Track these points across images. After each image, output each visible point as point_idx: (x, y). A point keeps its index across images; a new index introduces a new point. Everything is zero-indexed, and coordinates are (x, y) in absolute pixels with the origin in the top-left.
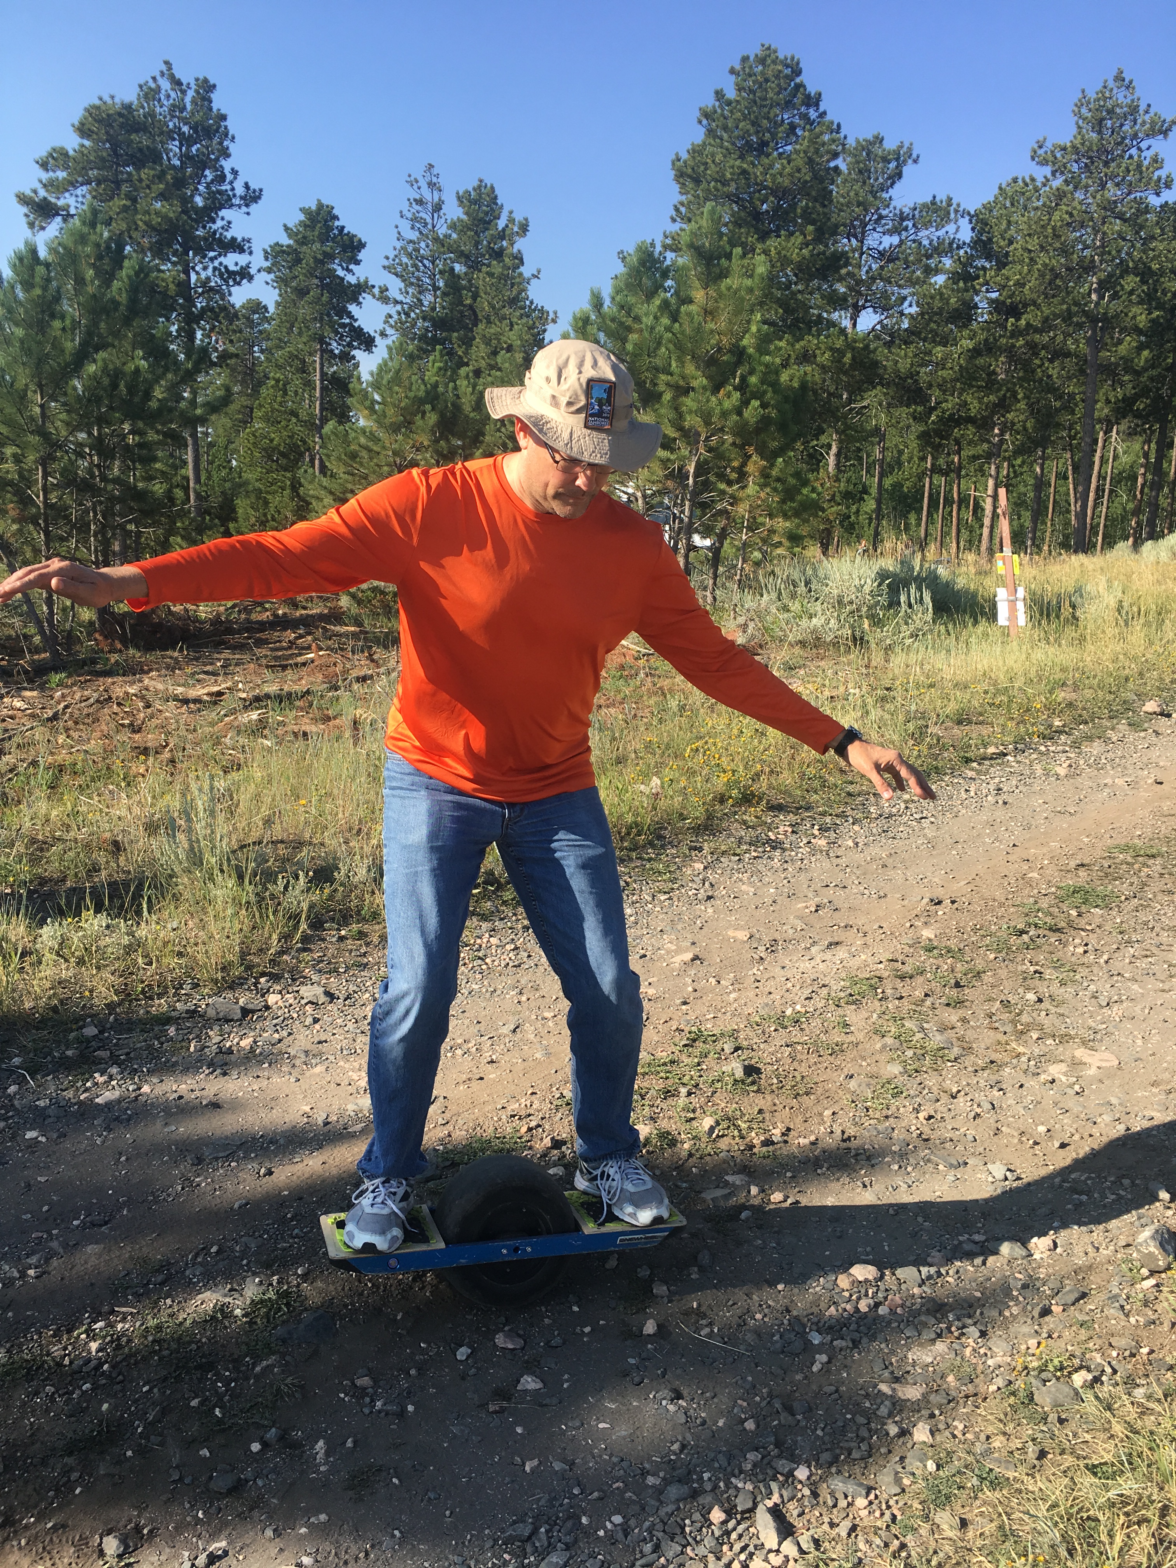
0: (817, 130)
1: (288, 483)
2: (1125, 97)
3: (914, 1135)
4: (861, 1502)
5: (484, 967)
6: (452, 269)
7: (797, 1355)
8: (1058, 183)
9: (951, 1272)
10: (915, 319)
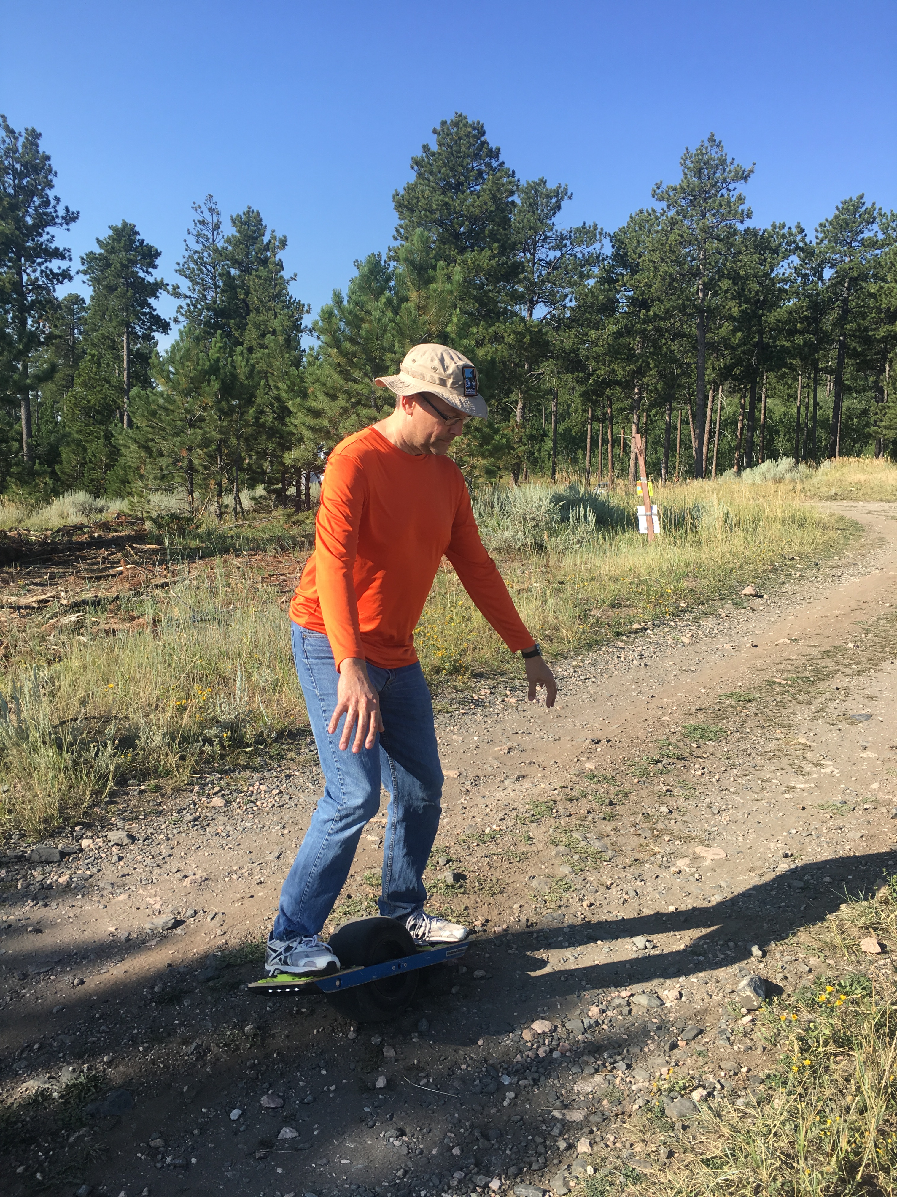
0: (498, 174)
1: (102, 433)
2: (717, 153)
3: (580, 919)
5: (255, 808)
6: (229, 273)
7: (492, 1094)
8: (671, 213)
9: (606, 1022)
10: (575, 311)
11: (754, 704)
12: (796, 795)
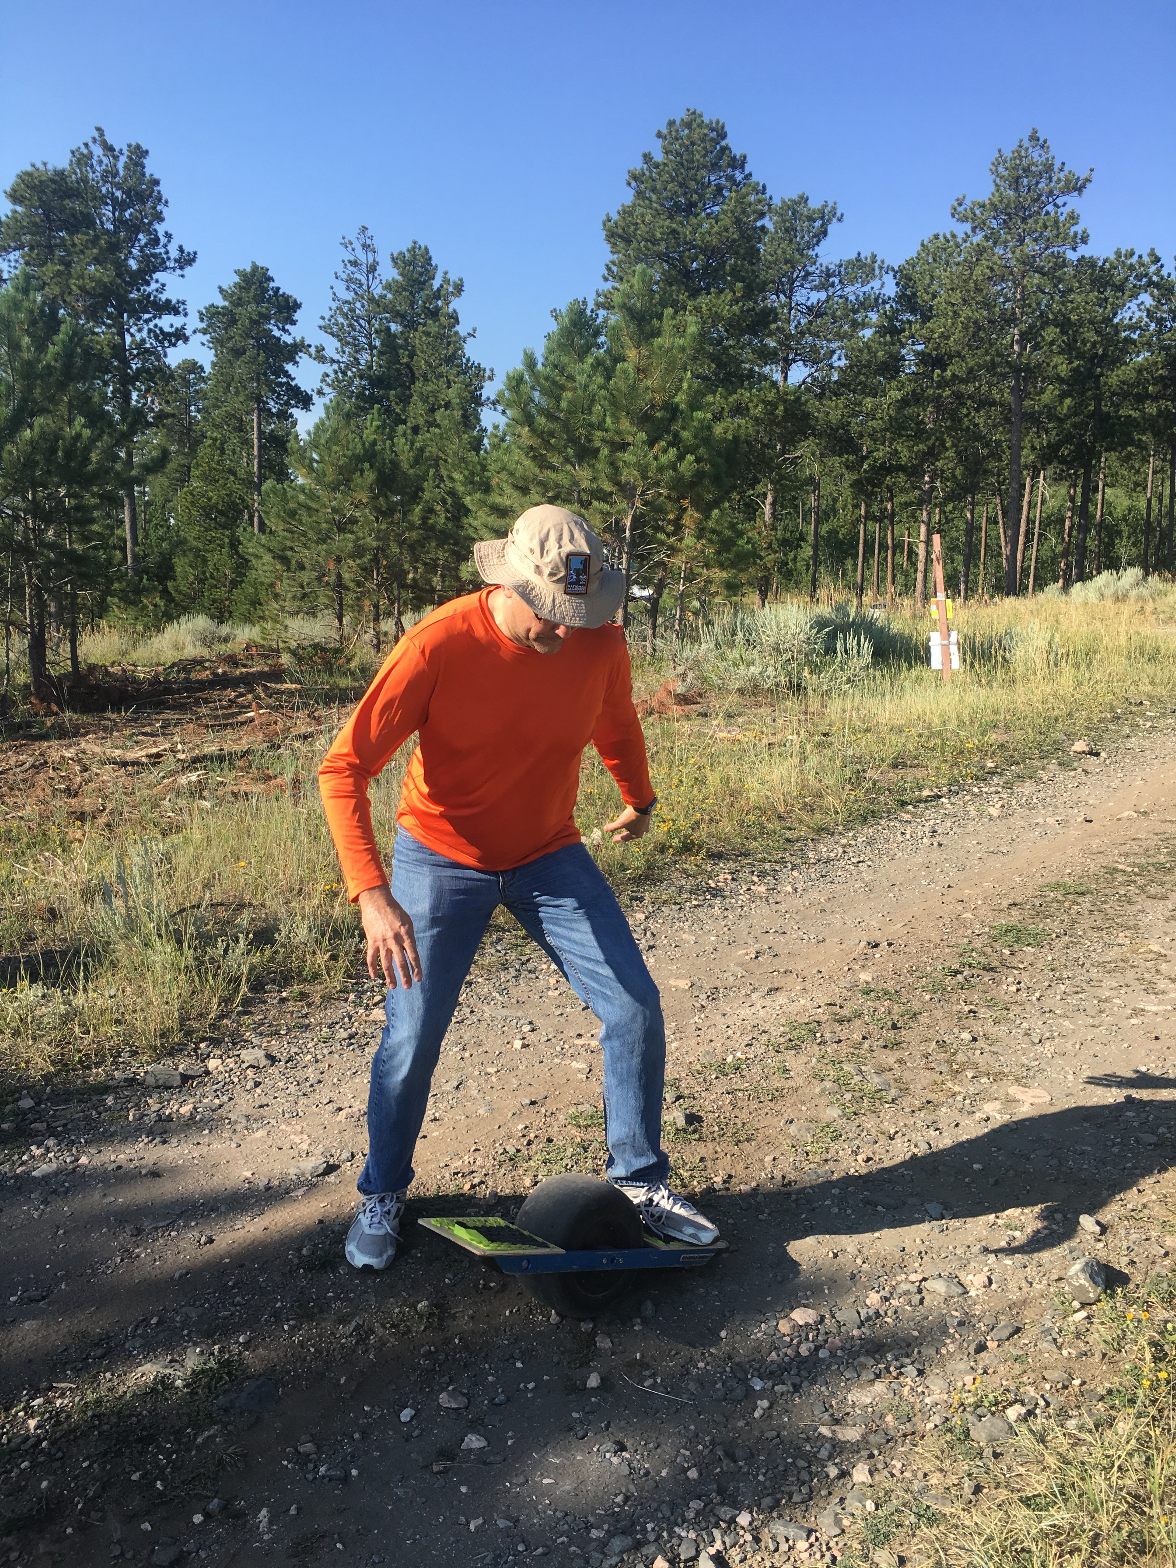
0: (743, 190)
1: (227, 540)
2: (1040, 156)
4: (802, 1545)
6: (389, 329)
7: (739, 1402)
8: (978, 238)
9: (889, 1313)
10: (844, 372)
11: (1088, 898)
12: (1146, 1020)
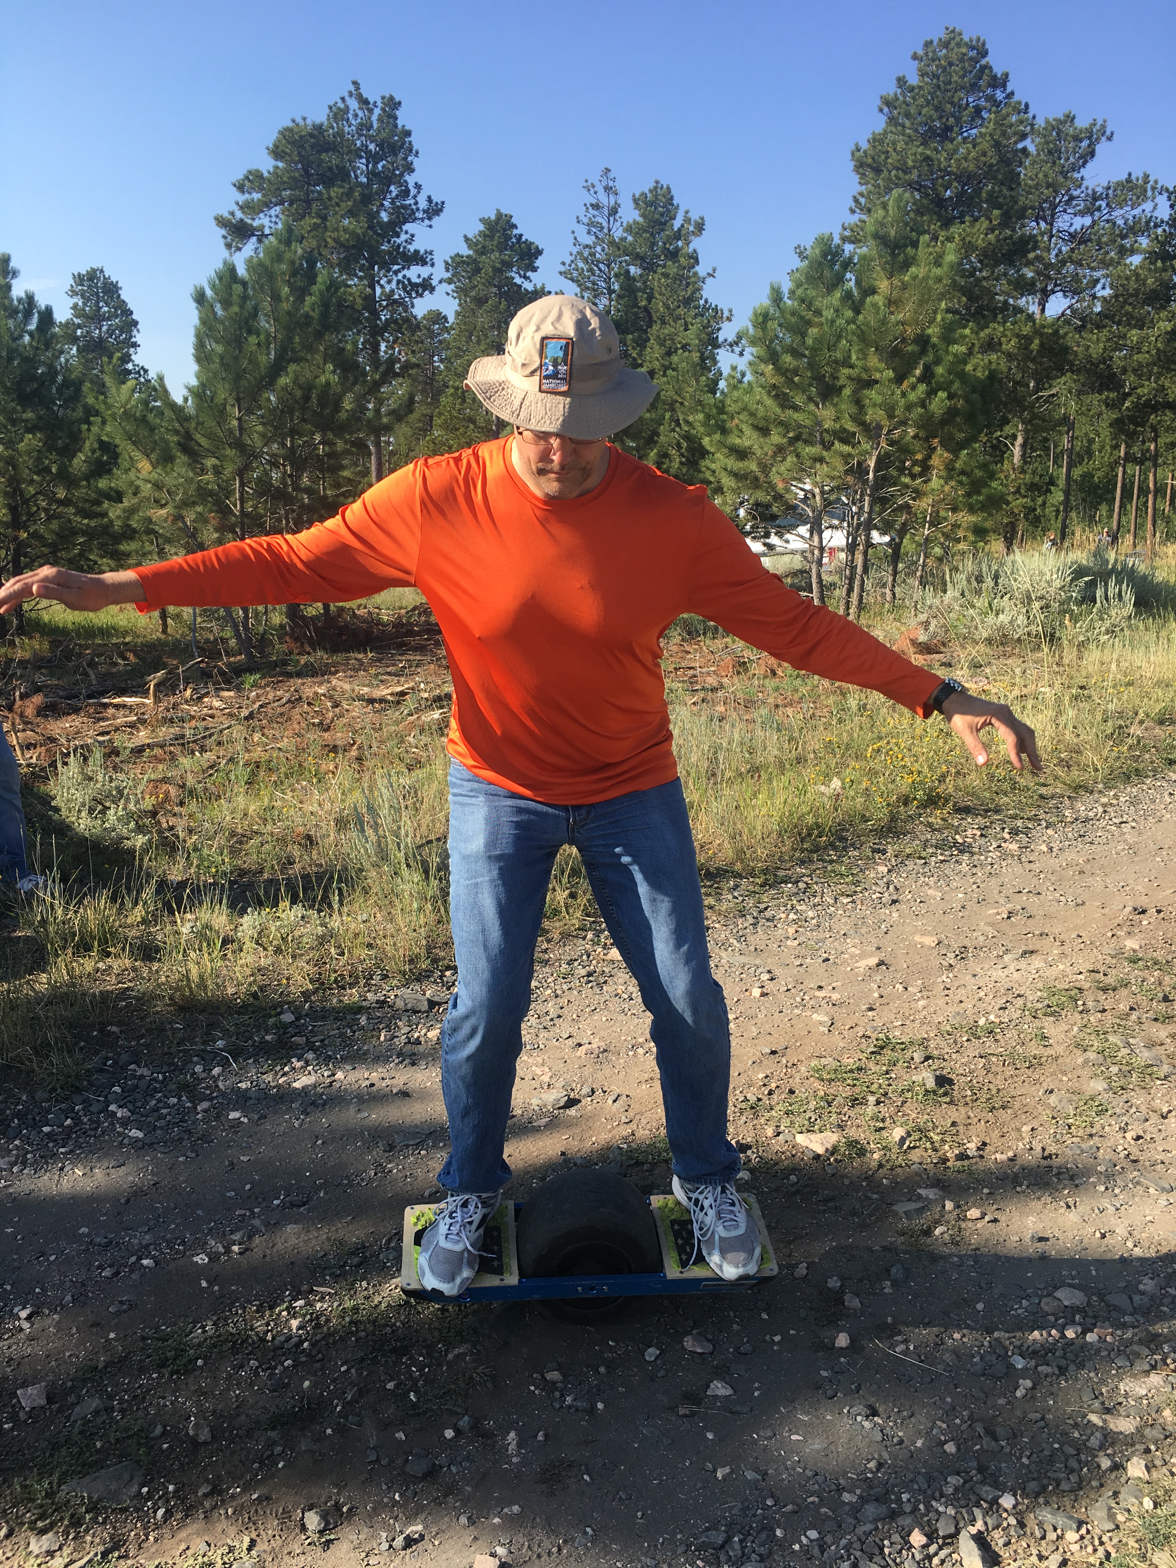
0: (1003, 111)
3: (1122, 1155)
4: (1072, 1536)
6: (628, 272)
7: (999, 1379)
9: (1165, 1301)
10: (1109, 302)
